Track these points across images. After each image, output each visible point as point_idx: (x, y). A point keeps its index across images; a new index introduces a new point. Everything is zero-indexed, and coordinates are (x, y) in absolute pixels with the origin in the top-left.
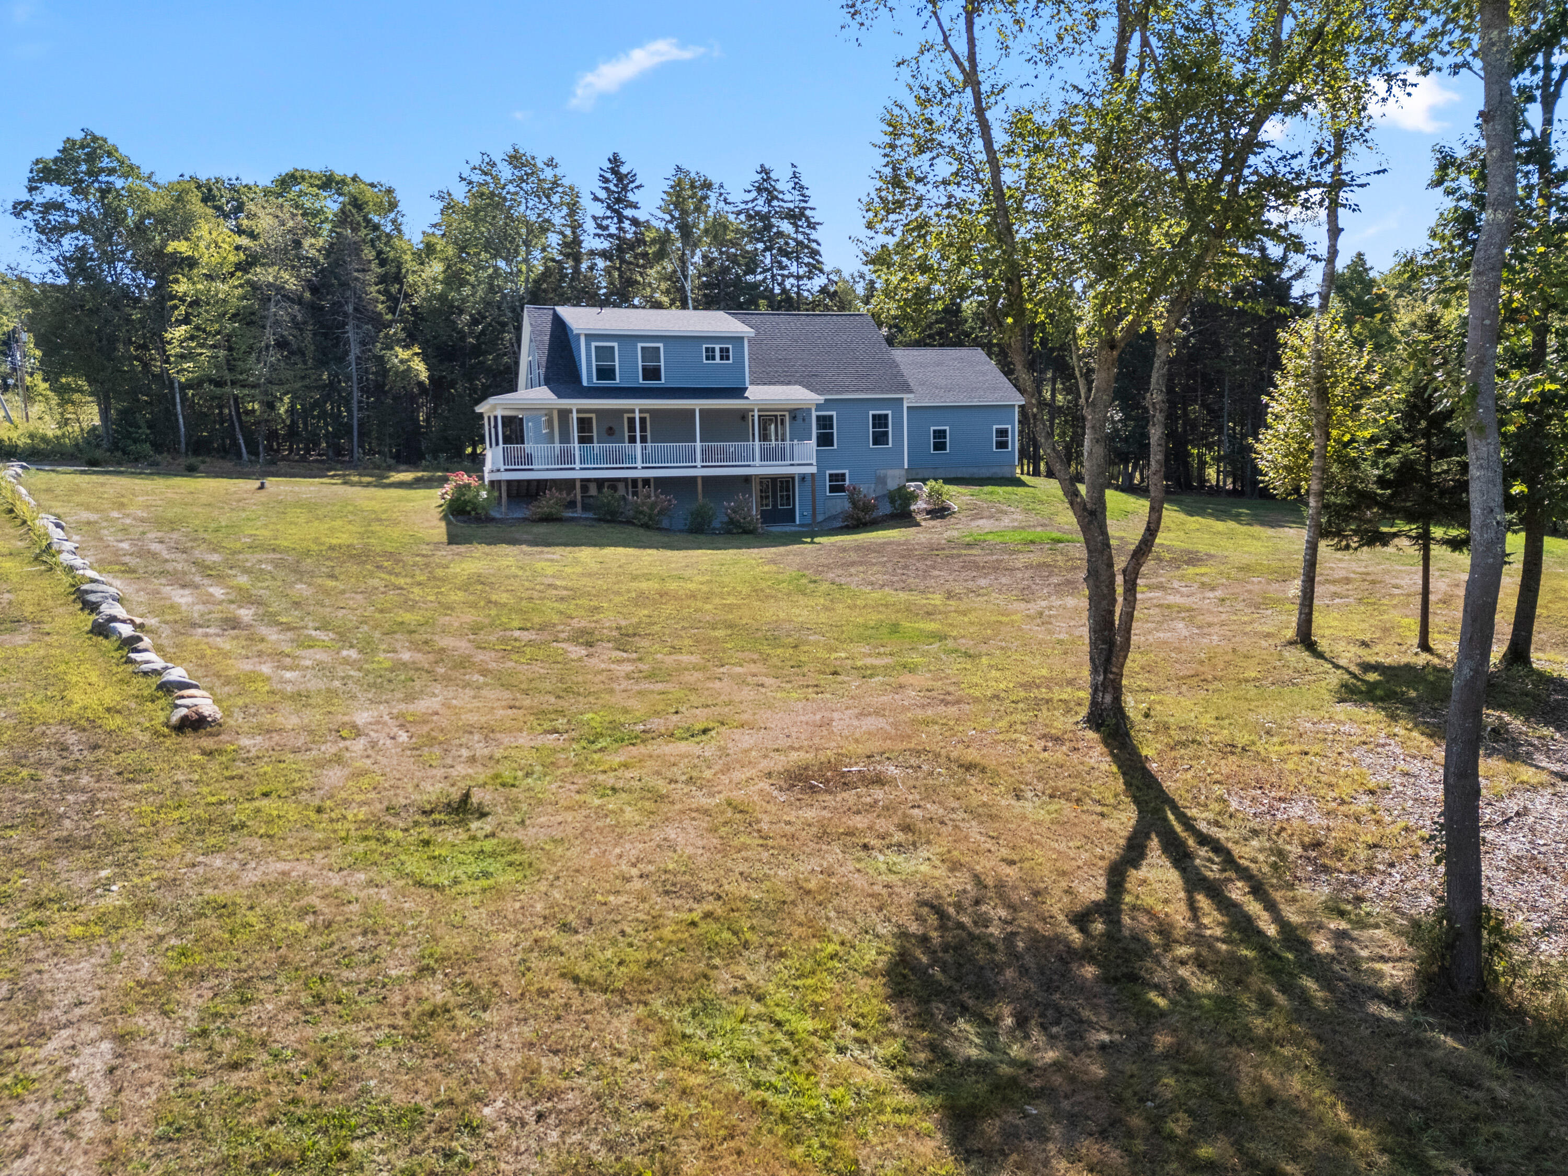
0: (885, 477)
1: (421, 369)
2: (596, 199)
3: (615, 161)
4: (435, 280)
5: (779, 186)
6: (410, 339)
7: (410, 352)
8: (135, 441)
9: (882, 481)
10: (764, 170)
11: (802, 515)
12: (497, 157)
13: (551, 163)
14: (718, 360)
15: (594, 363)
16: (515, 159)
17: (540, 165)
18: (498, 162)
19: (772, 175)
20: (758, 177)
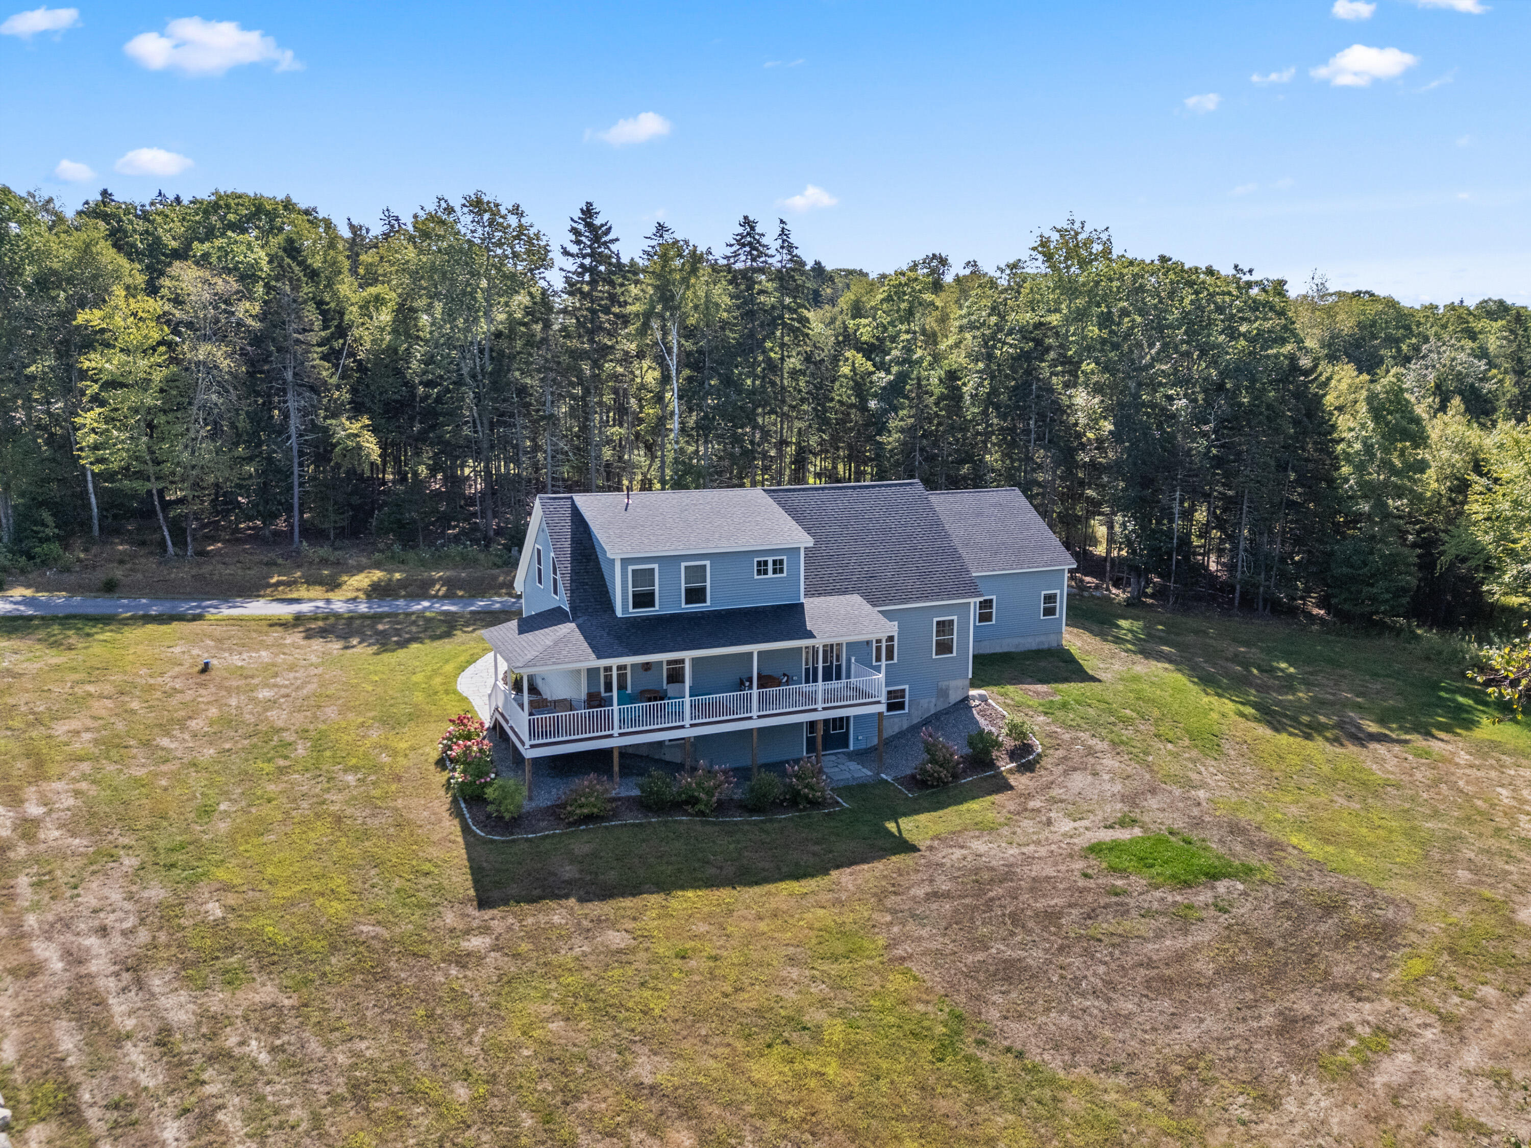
0: (948, 689)
1: (371, 446)
2: (566, 253)
3: (588, 212)
4: (382, 330)
5: (764, 241)
6: (357, 409)
7: (359, 425)
8: (41, 541)
9: (943, 693)
10: (748, 222)
11: (856, 739)
12: (456, 202)
13: (516, 210)
14: (770, 574)
15: (630, 590)
16: (477, 205)
17: (503, 211)
18: (457, 208)
19: (758, 229)
20: (740, 230)
